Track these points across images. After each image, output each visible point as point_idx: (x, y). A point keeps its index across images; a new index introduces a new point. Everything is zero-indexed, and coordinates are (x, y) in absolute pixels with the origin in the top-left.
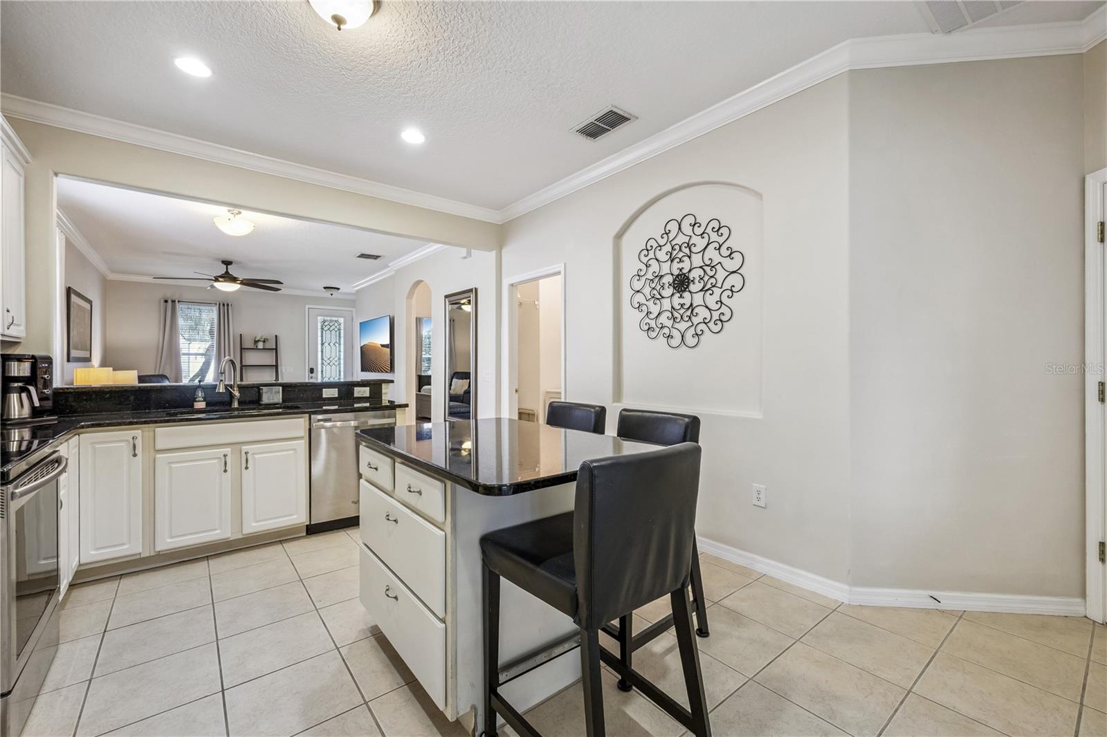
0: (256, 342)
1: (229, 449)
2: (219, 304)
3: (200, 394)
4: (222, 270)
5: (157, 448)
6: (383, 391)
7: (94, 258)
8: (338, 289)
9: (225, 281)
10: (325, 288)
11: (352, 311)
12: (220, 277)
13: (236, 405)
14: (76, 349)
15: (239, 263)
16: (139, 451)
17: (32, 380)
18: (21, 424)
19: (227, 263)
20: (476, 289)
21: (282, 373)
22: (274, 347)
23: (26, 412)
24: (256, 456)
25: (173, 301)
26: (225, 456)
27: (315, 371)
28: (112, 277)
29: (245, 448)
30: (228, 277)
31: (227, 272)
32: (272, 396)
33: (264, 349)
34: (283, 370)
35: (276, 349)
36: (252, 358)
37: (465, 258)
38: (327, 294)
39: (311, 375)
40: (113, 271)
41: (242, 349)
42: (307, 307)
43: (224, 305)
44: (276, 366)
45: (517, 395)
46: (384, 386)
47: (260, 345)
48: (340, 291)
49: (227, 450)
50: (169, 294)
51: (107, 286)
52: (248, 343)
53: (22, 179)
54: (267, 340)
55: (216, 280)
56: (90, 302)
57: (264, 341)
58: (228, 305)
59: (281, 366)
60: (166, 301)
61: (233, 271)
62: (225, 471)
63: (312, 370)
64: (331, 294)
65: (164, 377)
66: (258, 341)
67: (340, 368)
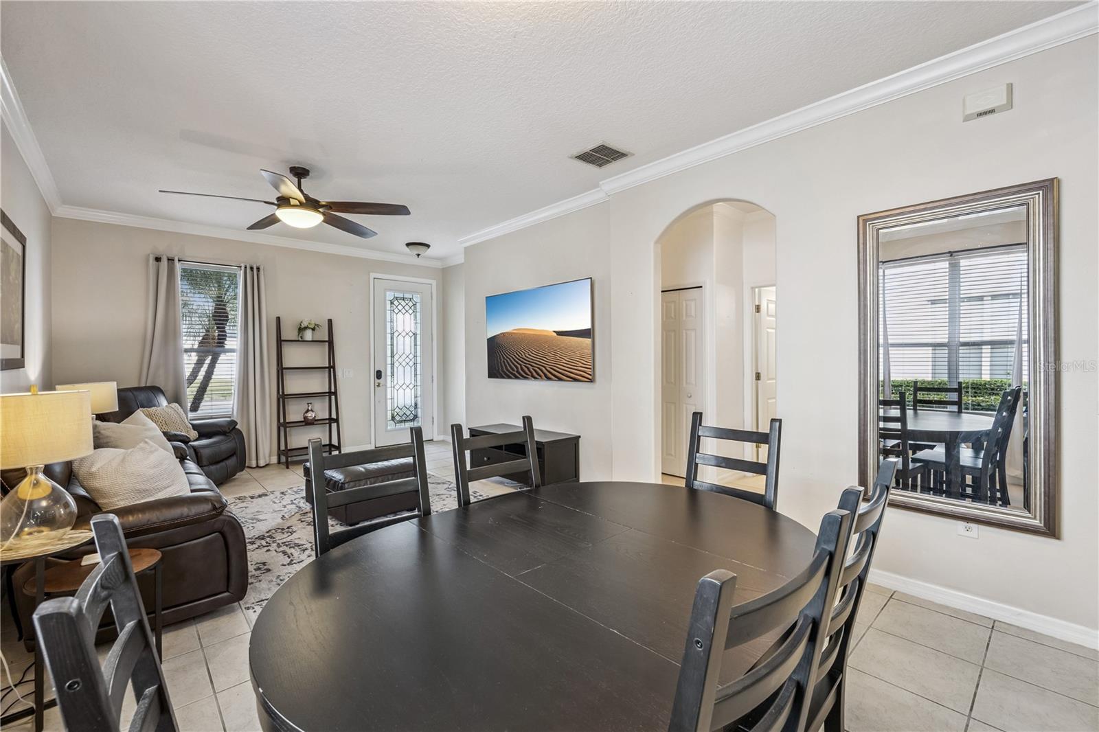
0: (301, 330)
2: (246, 267)
10: (409, 244)
19: (300, 172)
22: (328, 339)
25: (171, 260)
27: (383, 375)
28: (61, 211)
33: (312, 341)
34: (342, 374)
35: (331, 343)
36: (294, 356)
39: (378, 381)
40: (67, 200)
41: (279, 342)
42: (373, 275)
43: (252, 268)
44: (331, 368)
47: (308, 335)
48: (429, 252)
50: (163, 248)
51: (51, 224)
52: (289, 333)
54: (318, 326)
57: (313, 329)
58: (258, 269)
59: (339, 367)
60: (158, 259)
63: (379, 375)
64: (418, 255)
65: (156, 390)
66: (306, 328)
67: (416, 370)
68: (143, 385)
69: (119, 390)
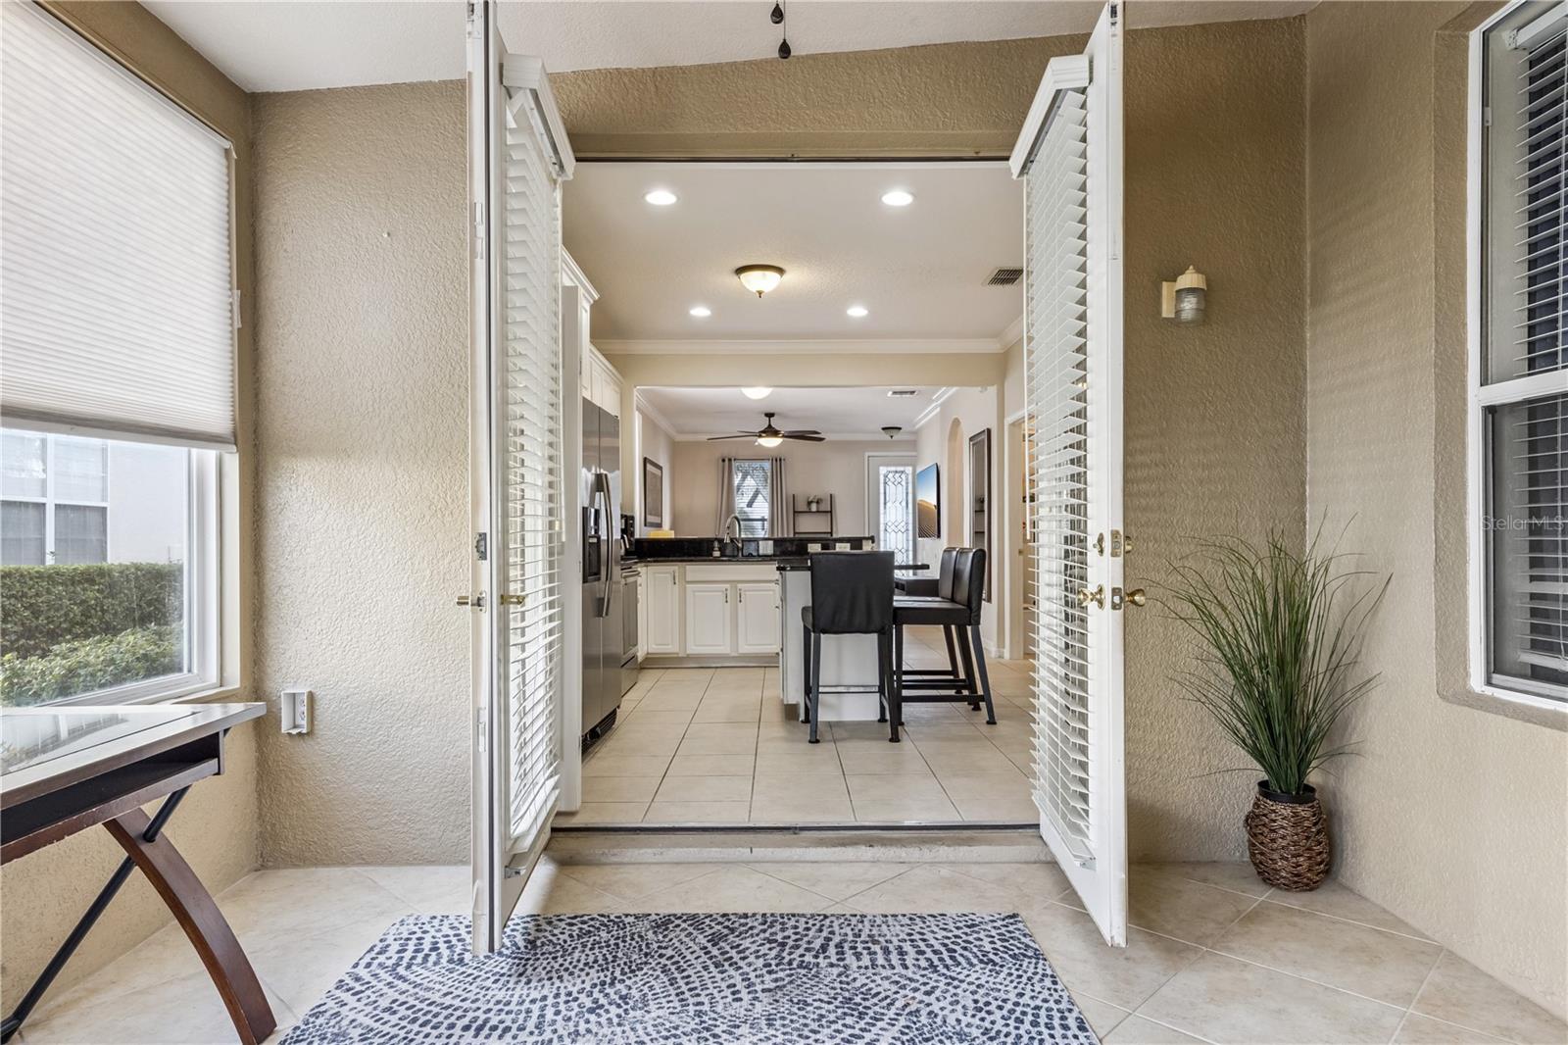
0: (809, 503)
2: (769, 461)
4: (764, 423)
5: (687, 580)
7: (665, 425)
8: (900, 429)
9: (767, 436)
10: (884, 429)
12: (763, 432)
14: (652, 514)
15: (779, 414)
16: (677, 581)
19: (770, 415)
20: (989, 431)
22: (829, 509)
24: (747, 593)
25: (730, 460)
26: (727, 590)
27: (877, 538)
28: (680, 438)
29: (740, 586)
30: (771, 431)
31: (770, 426)
33: (818, 512)
35: (831, 512)
36: (805, 523)
38: (885, 437)
40: (681, 433)
41: (795, 512)
42: (867, 454)
43: (774, 460)
44: (831, 534)
47: (814, 507)
48: (901, 431)
49: (728, 586)
50: (726, 454)
51: (674, 450)
52: (801, 506)
54: (821, 500)
55: (760, 436)
56: (660, 468)
57: (818, 502)
58: (780, 460)
59: (836, 533)
60: (724, 460)
61: (776, 423)
62: (727, 601)
64: (892, 437)
66: (812, 502)
67: (908, 536)
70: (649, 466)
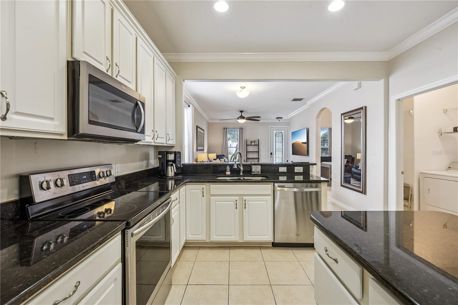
0: (251, 142)
1: (238, 198)
2: (240, 128)
3: (228, 168)
4: (239, 114)
5: (211, 194)
6: (311, 169)
7: (205, 115)
8: (282, 118)
9: (241, 119)
10: (277, 118)
11: (287, 127)
12: (239, 117)
13: (241, 174)
14: (199, 146)
15: (245, 111)
16: (205, 194)
17: (174, 161)
18: (171, 179)
19: (242, 112)
20: (366, 107)
21: (260, 155)
23: (173, 174)
24: (249, 202)
25: (226, 128)
26: (236, 201)
27: (273, 154)
28: (210, 121)
29: (245, 198)
30: (242, 117)
31: (242, 115)
32: (256, 169)
34: (261, 153)
35: (258, 145)
36: (250, 149)
37: (357, 89)
38: (277, 121)
39: (271, 156)
40: (211, 120)
41: (247, 145)
42: (270, 127)
44: (258, 152)
45: (403, 175)
46: (311, 166)
47: (253, 144)
48: (283, 119)
49: (237, 198)
50: (225, 126)
51: (209, 125)
52: (249, 143)
53: (174, 84)
55: (238, 119)
56: (203, 130)
57: (254, 142)
58: (242, 128)
59: (260, 151)
60: (224, 129)
61: (244, 115)
62: (236, 208)
63: (271, 154)
64: (279, 121)
65: (224, 156)
66: (252, 142)
67: (282, 153)
68: (222, 154)
69: (217, 156)
70: (199, 129)
